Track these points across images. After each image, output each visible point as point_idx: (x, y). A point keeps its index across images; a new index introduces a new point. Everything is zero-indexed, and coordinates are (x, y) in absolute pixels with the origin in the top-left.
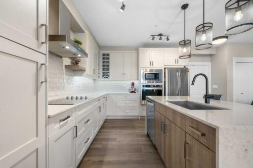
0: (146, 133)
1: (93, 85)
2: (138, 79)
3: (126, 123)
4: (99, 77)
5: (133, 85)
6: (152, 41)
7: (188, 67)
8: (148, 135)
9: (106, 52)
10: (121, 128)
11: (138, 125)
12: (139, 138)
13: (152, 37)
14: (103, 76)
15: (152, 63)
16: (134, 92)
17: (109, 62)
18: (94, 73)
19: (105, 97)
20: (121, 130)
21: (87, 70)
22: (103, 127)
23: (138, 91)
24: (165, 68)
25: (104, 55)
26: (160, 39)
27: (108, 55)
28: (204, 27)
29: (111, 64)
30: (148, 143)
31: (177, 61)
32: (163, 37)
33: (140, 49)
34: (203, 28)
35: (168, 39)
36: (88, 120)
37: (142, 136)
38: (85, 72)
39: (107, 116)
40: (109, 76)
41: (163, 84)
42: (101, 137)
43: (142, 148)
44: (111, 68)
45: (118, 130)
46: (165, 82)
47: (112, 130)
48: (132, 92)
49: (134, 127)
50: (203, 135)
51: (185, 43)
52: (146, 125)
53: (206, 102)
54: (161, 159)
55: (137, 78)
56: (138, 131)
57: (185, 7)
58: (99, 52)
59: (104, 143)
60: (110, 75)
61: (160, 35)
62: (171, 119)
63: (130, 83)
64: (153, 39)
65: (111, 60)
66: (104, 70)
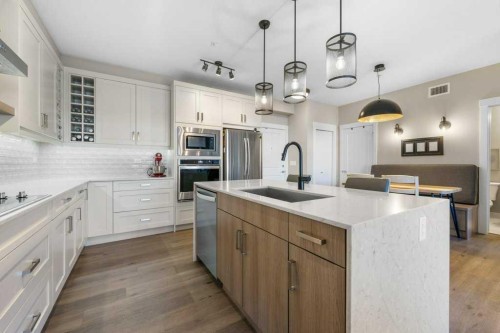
0: (195, 259)
1: (35, 160)
2: (170, 147)
3: (144, 248)
4: (60, 137)
5: (158, 158)
6: (203, 72)
7: (261, 130)
8: (200, 262)
9: (84, 74)
10: (133, 260)
11: (174, 245)
12: (181, 274)
13: (202, 64)
14: (73, 135)
15: (200, 117)
16: (161, 175)
17: (92, 100)
18: (45, 124)
19: (82, 190)
20: (133, 266)
21: (18, 113)
22: (76, 271)
23: (170, 173)
24: (224, 129)
25: (76, 79)
26: (218, 72)
27: (91, 82)
28: (295, 67)
29: (97, 105)
30: (202, 278)
31: (244, 118)
32: (223, 70)
33: (176, 82)
34: (294, 69)
35: (231, 76)
36: (37, 263)
37: (186, 267)
38: (12, 119)
39: (89, 239)
40: (92, 136)
41: (221, 158)
42: (73, 299)
43: (192, 292)
44: (97, 115)
45: (126, 269)
46: (224, 154)
47: (108, 272)
48: (157, 175)
49: (164, 253)
50: (324, 242)
51: (264, 88)
52: (194, 242)
53: (300, 187)
54: (232, 303)
55: (167, 144)
56: (175, 259)
57: (264, 25)
58: (60, 70)
59: (89, 312)
60: (96, 134)
61: (218, 64)
62: (257, 222)
63: (151, 154)
64: (205, 67)
65: (97, 97)
66: (75, 118)
